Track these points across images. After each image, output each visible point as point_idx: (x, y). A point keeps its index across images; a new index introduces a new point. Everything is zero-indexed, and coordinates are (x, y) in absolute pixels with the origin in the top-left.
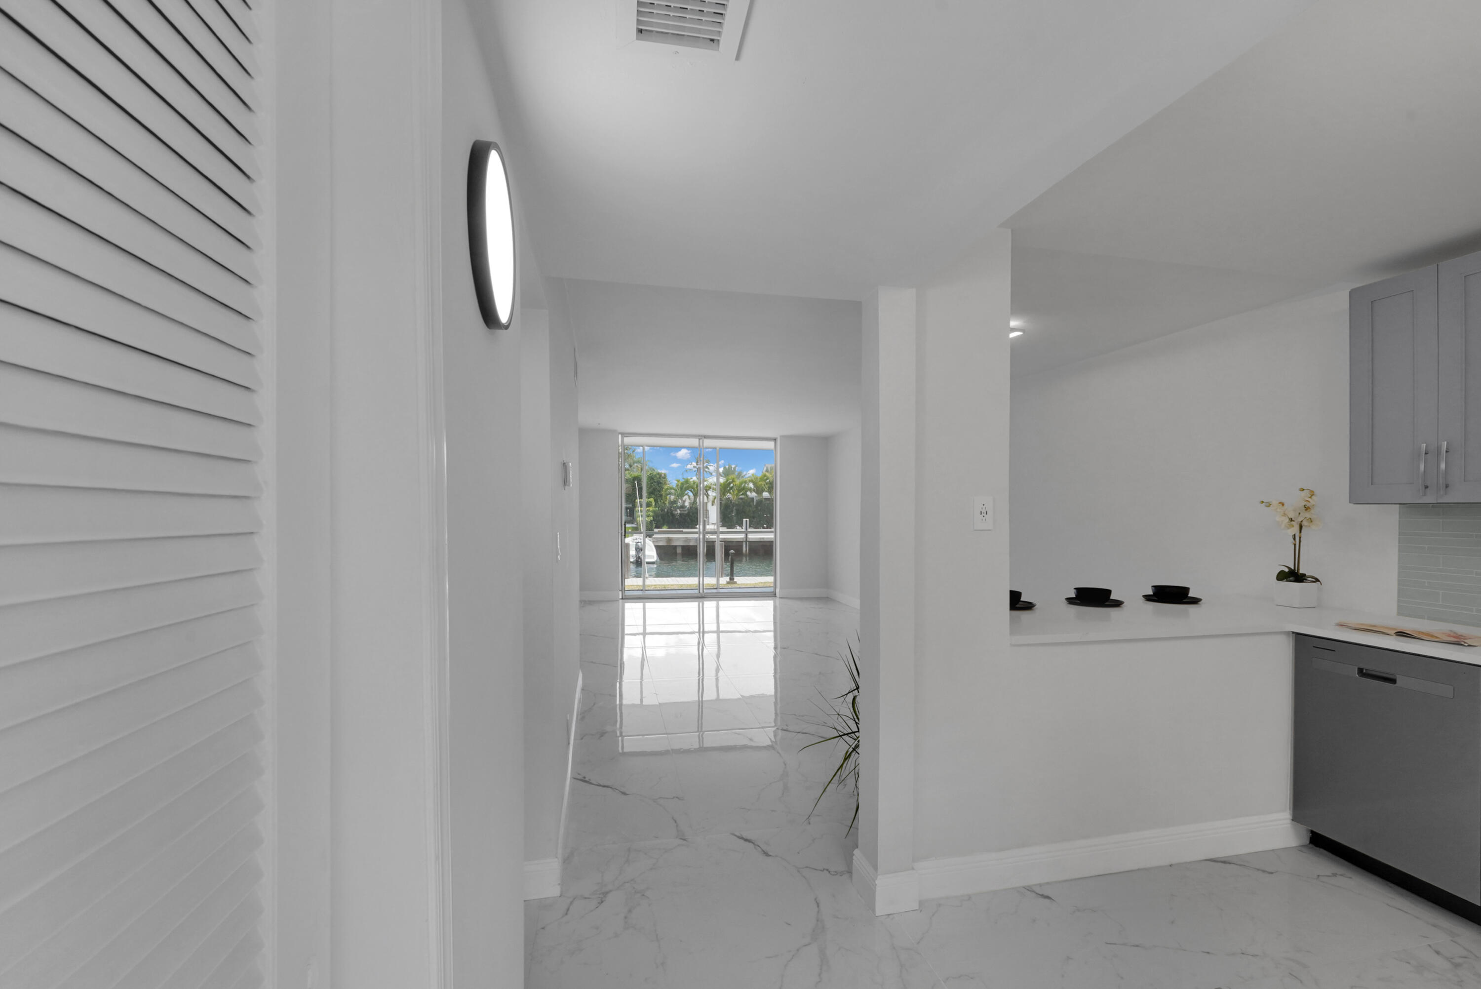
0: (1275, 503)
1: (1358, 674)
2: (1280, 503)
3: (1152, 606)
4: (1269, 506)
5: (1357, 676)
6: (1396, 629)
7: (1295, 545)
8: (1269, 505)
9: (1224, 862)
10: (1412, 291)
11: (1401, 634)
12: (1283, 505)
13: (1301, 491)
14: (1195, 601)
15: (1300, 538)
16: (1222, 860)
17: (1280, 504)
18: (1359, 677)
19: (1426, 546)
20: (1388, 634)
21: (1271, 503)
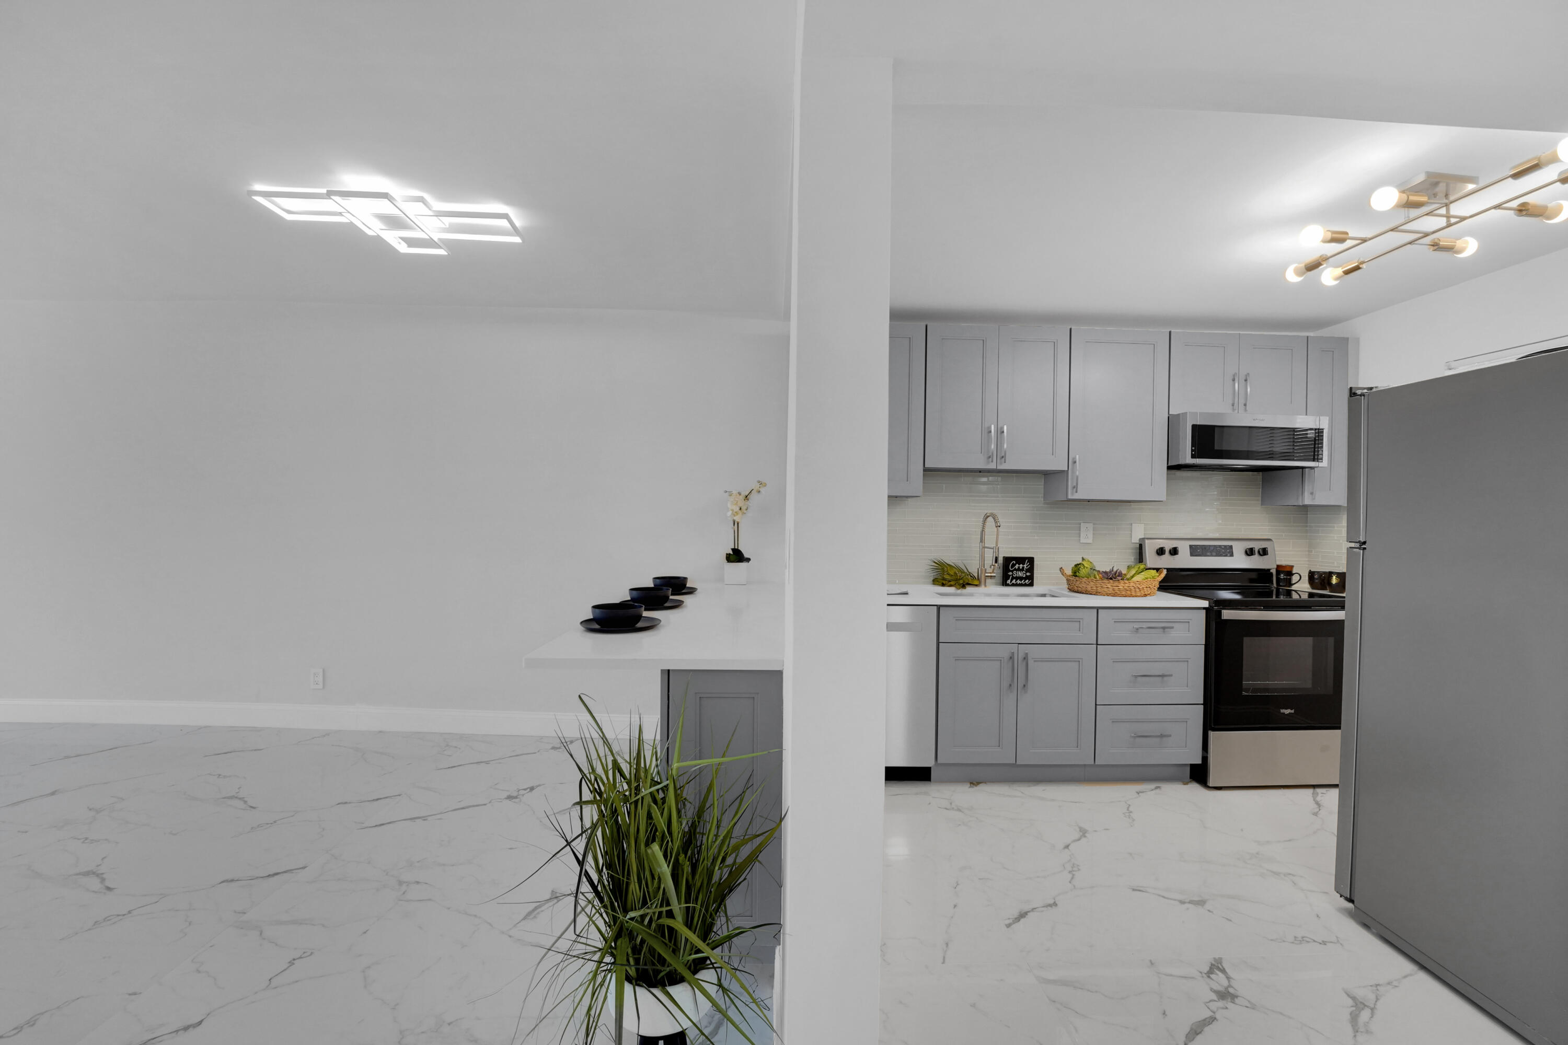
2: (738, 492)
7: (735, 529)
12: (739, 494)
14: (693, 590)
17: (737, 494)
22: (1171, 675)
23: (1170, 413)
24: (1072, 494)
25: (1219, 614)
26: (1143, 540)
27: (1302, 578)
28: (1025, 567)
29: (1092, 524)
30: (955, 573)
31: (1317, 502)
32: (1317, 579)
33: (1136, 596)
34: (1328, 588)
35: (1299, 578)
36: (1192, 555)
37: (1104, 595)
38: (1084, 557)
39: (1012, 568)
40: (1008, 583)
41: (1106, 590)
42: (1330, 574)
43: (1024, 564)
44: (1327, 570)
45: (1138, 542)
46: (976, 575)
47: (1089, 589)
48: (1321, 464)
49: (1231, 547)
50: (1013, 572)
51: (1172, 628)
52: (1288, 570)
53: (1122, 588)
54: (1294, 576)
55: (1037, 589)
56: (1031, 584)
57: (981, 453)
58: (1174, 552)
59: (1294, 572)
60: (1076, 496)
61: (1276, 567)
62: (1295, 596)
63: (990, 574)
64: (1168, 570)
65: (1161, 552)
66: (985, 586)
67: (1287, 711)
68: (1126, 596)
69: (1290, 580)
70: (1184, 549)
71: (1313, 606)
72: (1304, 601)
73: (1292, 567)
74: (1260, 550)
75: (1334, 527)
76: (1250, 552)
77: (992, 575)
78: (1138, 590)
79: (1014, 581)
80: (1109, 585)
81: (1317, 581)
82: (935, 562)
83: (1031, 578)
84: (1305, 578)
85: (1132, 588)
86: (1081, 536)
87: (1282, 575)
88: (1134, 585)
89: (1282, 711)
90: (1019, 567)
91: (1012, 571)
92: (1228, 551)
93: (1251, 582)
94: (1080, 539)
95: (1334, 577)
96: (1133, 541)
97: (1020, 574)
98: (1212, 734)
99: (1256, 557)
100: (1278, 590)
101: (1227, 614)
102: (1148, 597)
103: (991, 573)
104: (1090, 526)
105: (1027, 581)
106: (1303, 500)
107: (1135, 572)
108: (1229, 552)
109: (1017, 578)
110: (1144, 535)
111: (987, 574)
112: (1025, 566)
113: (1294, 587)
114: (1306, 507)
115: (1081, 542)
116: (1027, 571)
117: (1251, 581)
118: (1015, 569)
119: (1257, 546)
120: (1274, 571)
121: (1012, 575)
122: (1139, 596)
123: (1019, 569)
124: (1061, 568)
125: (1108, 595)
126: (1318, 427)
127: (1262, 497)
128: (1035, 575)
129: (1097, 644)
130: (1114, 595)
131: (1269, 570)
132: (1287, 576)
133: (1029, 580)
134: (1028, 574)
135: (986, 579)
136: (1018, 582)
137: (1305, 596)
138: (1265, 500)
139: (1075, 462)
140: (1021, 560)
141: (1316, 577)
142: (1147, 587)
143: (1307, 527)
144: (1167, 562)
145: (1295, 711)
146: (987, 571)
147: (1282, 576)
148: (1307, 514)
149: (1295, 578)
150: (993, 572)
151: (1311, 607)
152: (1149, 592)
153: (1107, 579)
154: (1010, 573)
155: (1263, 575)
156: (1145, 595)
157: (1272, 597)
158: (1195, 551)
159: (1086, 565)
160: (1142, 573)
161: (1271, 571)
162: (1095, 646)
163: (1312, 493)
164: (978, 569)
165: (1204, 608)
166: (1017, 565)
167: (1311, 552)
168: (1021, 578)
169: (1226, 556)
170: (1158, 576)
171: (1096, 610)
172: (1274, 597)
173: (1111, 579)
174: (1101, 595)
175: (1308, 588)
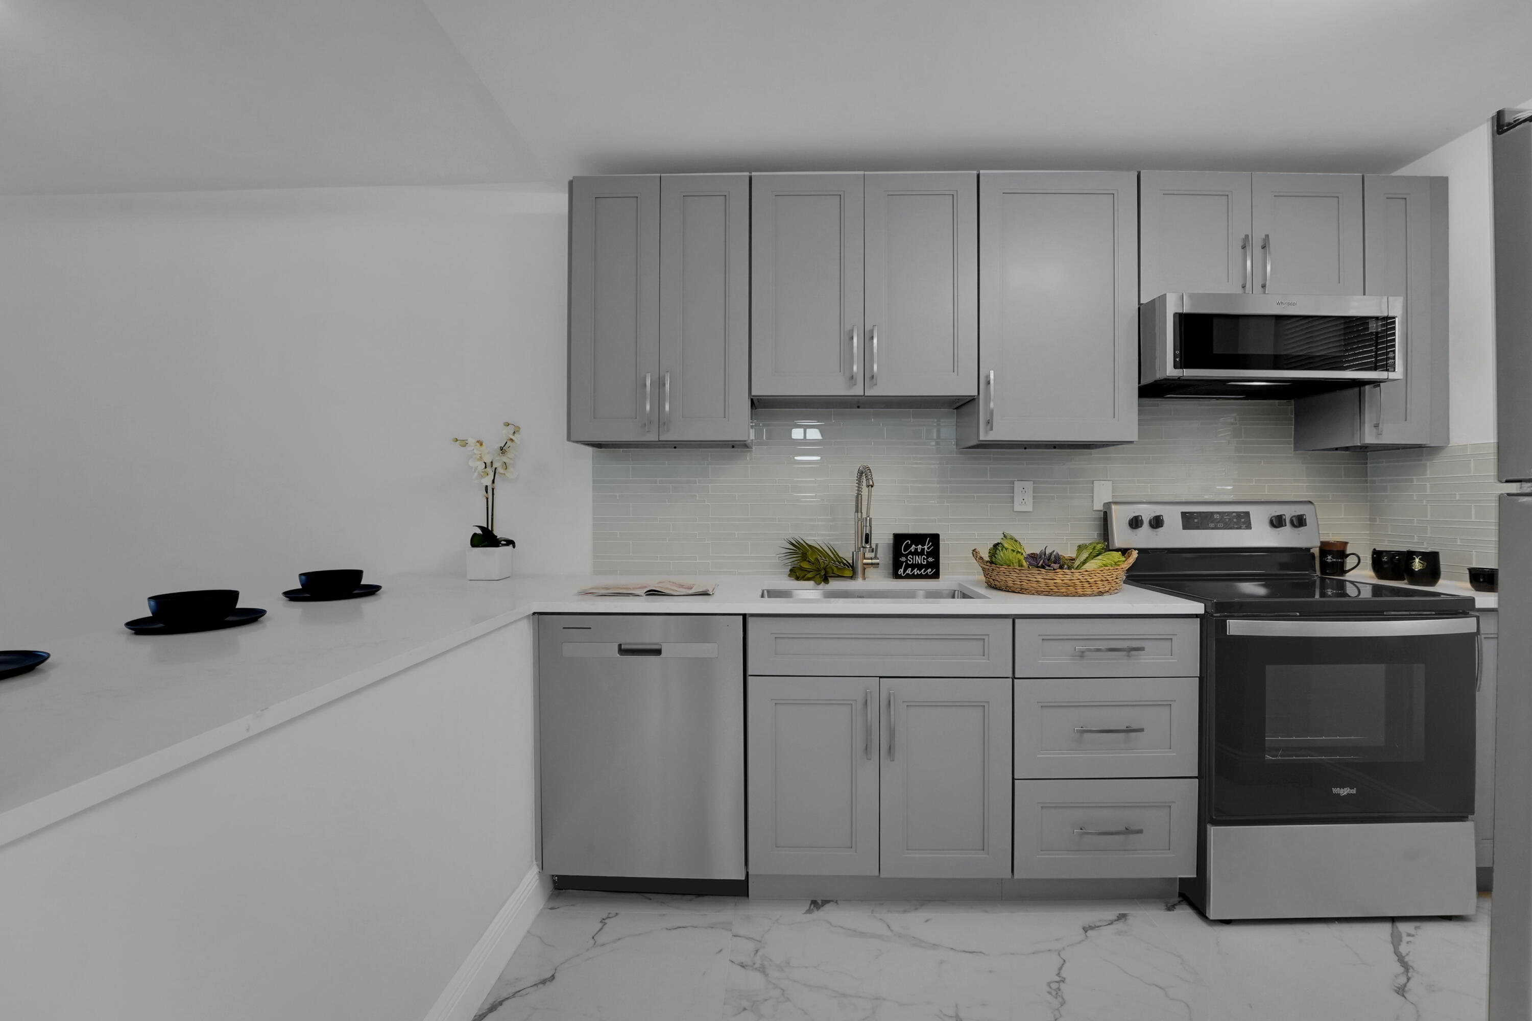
0: (472, 441)
1: (618, 653)
2: (478, 442)
3: (299, 609)
4: (464, 446)
5: (618, 655)
6: (645, 587)
7: (487, 499)
8: (464, 444)
9: (493, 1008)
10: (637, 197)
11: (652, 593)
12: (481, 444)
13: (505, 425)
14: (372, 590)
15: (493, 489)
16: (487, 1006)
17: (478, 444)
18: (620, 656)
19: (618, 494)
20: (638, 596)
21: (467, 442)
22: (1141, 730)
23: (1142, 302)
24: (986, 433)
25: (1222, 626)
26: (1108, 505)
27: (1362, 561)
28: (926, 549)
29: (1032, 482)
30: (817, 560)
31: (1387, 439)
32: (1386, 563)
33: (1085, 595)
34: (1406, 577)
35: (1357, 561)
36: (1185, 527)
37: (1033, 594)
38: (1007, 532)
39: (905, 551)
40: (899, 573)
41: (1034, 585)
42: (1410, 555)
43: (923, 545)
44: (1404, 548)
45: (1102, 509)
46: (851, 562)
47: (1010, 584)
48: (1392, 375)
49: (1247, 514)
50: (907, 558)
51: (1141, 649)
52: (1339, 549)
53: (1061, 581)
54: (1348, 558)
55: (945, 581)
56: (936, 576)
57: (840, 372)
58: (1157, 522)
59: (1348, 552)
60: (993, 436)
61: (1319, 544)
62: (1351, 591)
63: (870, 561)
64: (1141, 551)
65: (1135, 523)
66: (864, 578)
67: (1344, 792)
68: (1067, 596)
69: (1342, 564)
70: (1172, 517)
71: (1387, 611)
72: (1365, 602)
73: (1346, 544)
74: (1294, 519)
75: (1412, 481)
76: (1277, 522)
77: (874, 561)
78: (1086, 585)
79: (909, 571)
80: (1039, 578)
81: (1386, 566)
82: (793, 544)
83: (935, 565)
84: (1367, 560)
85: (1077, 582)
86: (1015, 503)
87: (1329, 557)
88: (1080, 577)
89: (1335, 791)
90: (916, 549)
91: (906, 556)
92: (1243, 520)
93: (1281, 569)
94: (1013, 506)
95: (1417, 560)
96: (1094, 509)
97: (919, 560)
98: (1213, 832)
99: (1287, 529)
100: (1323, 580)
101: (1236, 627)
102: (1106, 597)
103: (871, 559)
104: (1029, 485)
105: (929, 570)
106: (1362, 435)
107: (1087, 556)
108: (1244, 523)
109: (913, 566)
110: (1113, 499)
111: (865, 561)
112: (926, 547)
113: (1349, 576)
114: (1365, 449)
115: (1015, 510)
116: (929, 555)
117: (1284, 566)
118: (911, 553)
119: (1289, 512)
120: (1316, 551)
121: (906, 562)
122: (1090, 595)
123: (916, 553)
124: (974, 550)
125: (1039, 593)
126: (1386, 315)
127: (1295, 438)
128: (941, 561)
129: (1014, 678)
130: (1049, 593)
131: (1308, 549)
132: (1338, 559)
133: (933, 570)
134: (931, 560)
135: (864, 569)
136: (916, 572)
137: (1366, 593)
138: (1300, 441)
139: (989, 383)
140: (919, 539)
141: (1385, 559)
142: (1102, 580)
143: (1366, 482)
144: (1146, 538)
145: (1357, 791)
146: (866, 556)
147: (1329, 559)
148: (1367, 463)
149: (1350, 562)
150: (876, 558)
151: (1383, 612)
152: (1107, 589)
153: (1038, 567)
154: (903, 559)
155: (1300, 556)
156: (1101, 594)
157: (1314, 597)
158: (1190, 521)
159: (1006, 545)
160: (1099, 557)
161: (1312, 551)
162: (1011, 680)
163: (1377, 426)
164: (853, 553)
165: (1197, 616)
166: (913, 546)
167: (1376, 521)
168: (920, 566)
169: (1240, 528)
170: (1124, 561)
171: (1010, 621)
172: (1317, 596)
173: (1043, 567)
174: (1028, 593)
175: (1371, 577)
